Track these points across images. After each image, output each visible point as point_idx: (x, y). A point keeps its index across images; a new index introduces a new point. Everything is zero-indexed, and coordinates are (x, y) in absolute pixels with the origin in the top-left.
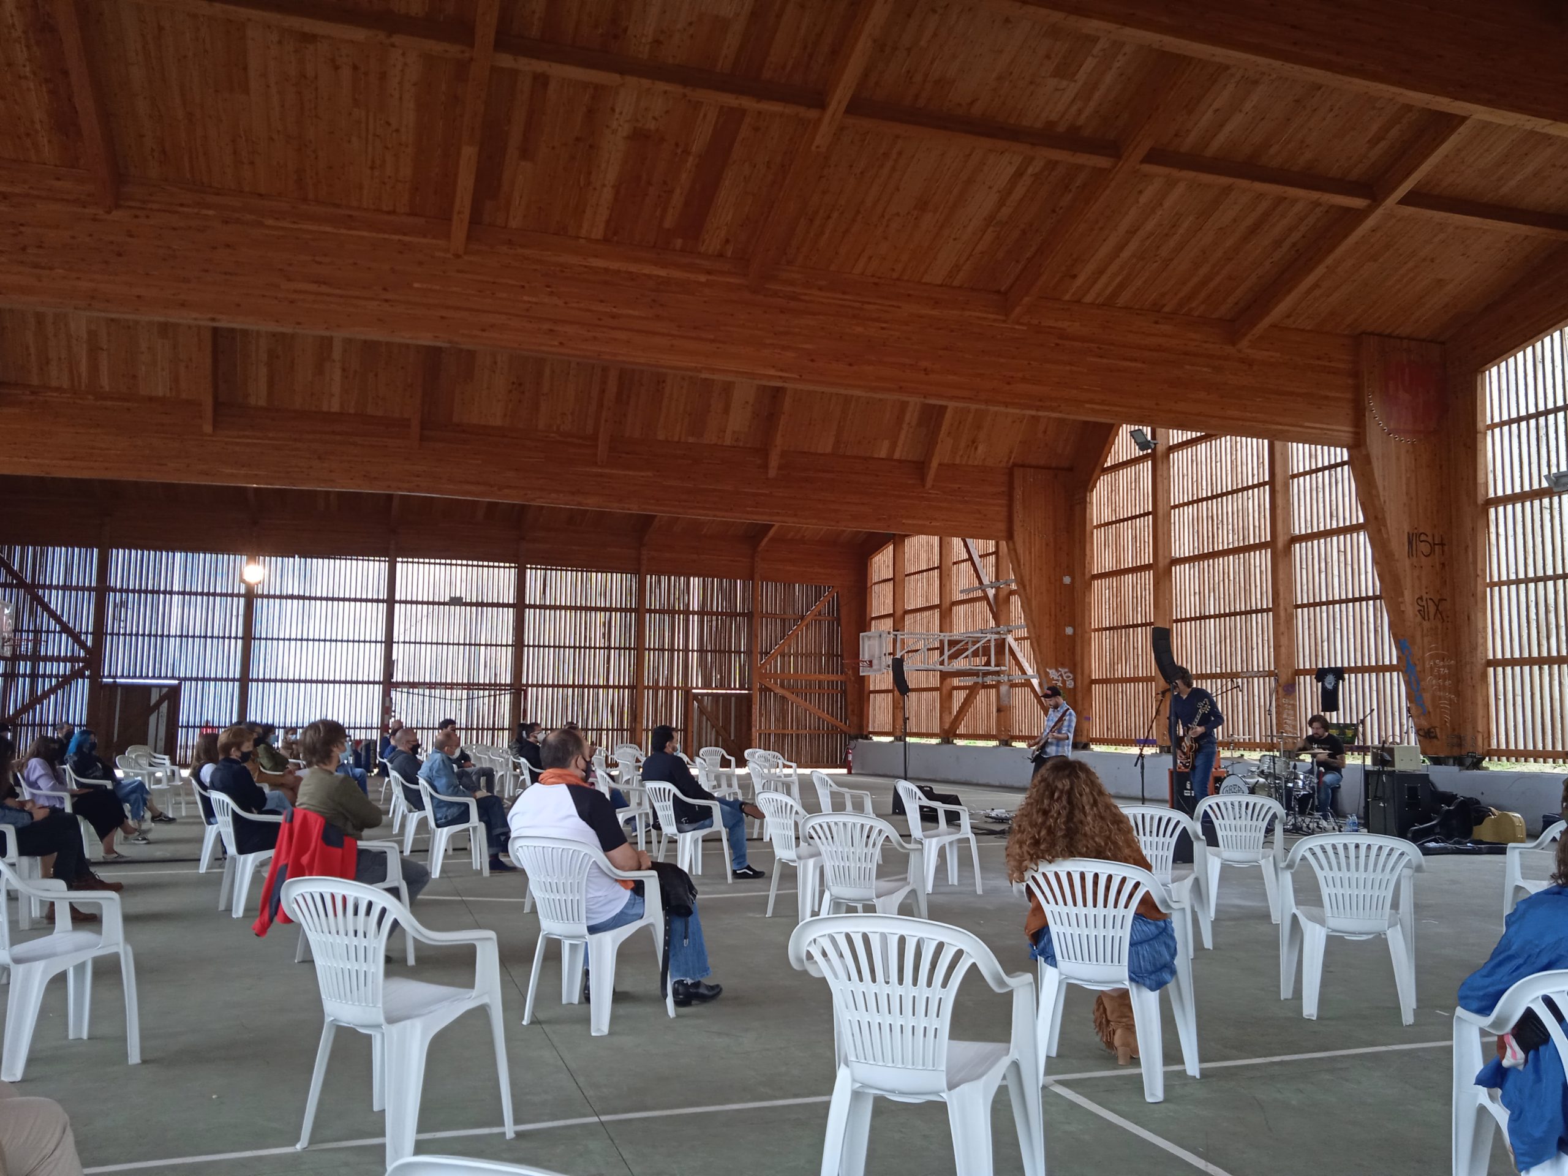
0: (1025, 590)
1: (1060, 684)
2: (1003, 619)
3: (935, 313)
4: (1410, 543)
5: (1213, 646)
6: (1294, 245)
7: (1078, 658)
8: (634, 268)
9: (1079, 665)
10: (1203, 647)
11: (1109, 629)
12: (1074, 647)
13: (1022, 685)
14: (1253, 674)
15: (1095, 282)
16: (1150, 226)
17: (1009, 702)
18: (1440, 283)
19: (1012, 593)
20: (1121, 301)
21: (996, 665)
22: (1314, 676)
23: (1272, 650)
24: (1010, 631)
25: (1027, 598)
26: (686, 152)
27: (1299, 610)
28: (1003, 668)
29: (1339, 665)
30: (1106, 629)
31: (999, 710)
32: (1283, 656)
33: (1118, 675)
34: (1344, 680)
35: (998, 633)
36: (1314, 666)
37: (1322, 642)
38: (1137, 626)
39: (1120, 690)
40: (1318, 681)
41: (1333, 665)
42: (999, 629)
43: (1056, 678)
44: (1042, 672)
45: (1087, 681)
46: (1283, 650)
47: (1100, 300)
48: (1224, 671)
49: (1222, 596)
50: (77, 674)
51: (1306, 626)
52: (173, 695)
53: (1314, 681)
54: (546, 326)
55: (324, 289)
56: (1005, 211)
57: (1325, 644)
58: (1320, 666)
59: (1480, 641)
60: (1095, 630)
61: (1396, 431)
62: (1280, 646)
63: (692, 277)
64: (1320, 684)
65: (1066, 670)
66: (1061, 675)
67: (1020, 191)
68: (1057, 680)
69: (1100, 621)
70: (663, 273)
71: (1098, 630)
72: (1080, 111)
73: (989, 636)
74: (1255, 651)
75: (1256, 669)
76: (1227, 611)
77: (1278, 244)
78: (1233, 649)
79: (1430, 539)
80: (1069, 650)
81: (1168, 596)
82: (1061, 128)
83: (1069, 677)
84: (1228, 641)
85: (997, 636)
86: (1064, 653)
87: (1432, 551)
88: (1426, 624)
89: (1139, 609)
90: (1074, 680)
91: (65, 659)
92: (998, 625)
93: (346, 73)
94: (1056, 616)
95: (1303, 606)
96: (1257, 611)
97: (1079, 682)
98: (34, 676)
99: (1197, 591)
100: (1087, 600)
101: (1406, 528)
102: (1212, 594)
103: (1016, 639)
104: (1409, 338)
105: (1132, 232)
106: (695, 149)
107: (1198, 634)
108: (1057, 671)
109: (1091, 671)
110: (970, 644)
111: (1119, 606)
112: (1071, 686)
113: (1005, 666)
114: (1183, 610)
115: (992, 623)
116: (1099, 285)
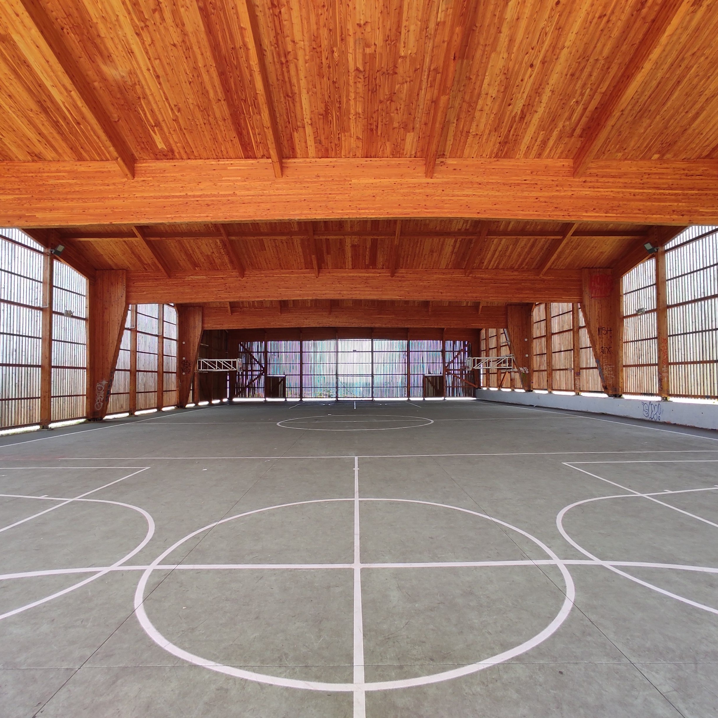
0: (512, 344)
1: (524, 372)
3: (444, 277)
4: (599, 331)
5: (563, 360)
6: (547, 248)
7: (530, 364)
8: (360, 275)
9: (530, 366)
10: (560, 361)
12: (528, 361)
15: (490, 263)
16: (500, 249)
17: (514, 377)
18: (602, 253)
20: (501, 266)
23: (573, 362)
25: (513, 346)
26: (366, 248)
31: (511, 380)
32: (576, 364)
39: (541, 374)
43: (522, 370)
44: (518, 369)
45: (532, 371)
47: (494, 268)
48: (565, 368)
50: (261, 374)
52: (284, 379)
54: (339, 292)
55: (287, 290)
56: (456, 250)
59: (621, 359)
60: (535, 355)
61: (594, 297)
62: (575, 361)
63: (375, 275)
65: (526, 368)
66: (524, 369)
67: (458, 245)
69: (535, 352)
70: (367, 275)
72: (466, 226)
73: (507, 357)
77: (542, 248)
79: (606, 329)
82: (463, 230)
83: (528, 370)
84: (566, 359)
85: (509, 357)
86: (525, 363)
87: (607, 333)
88: (604, 355)
89: (543, 349)
91: (258, 371)
93: (285, 244)
94: (522, 351)
97: (530, 371)
98: (252, 375)
100: (532, 346)
101: (597, 326)
102: (563, 344)
104: (599, 268)
105: (495, 251)
106: (368, 247)
107: (559, 357)
109: (533, 368)
112: (528, 373)
114: (555, 349)
116: (492, 263)
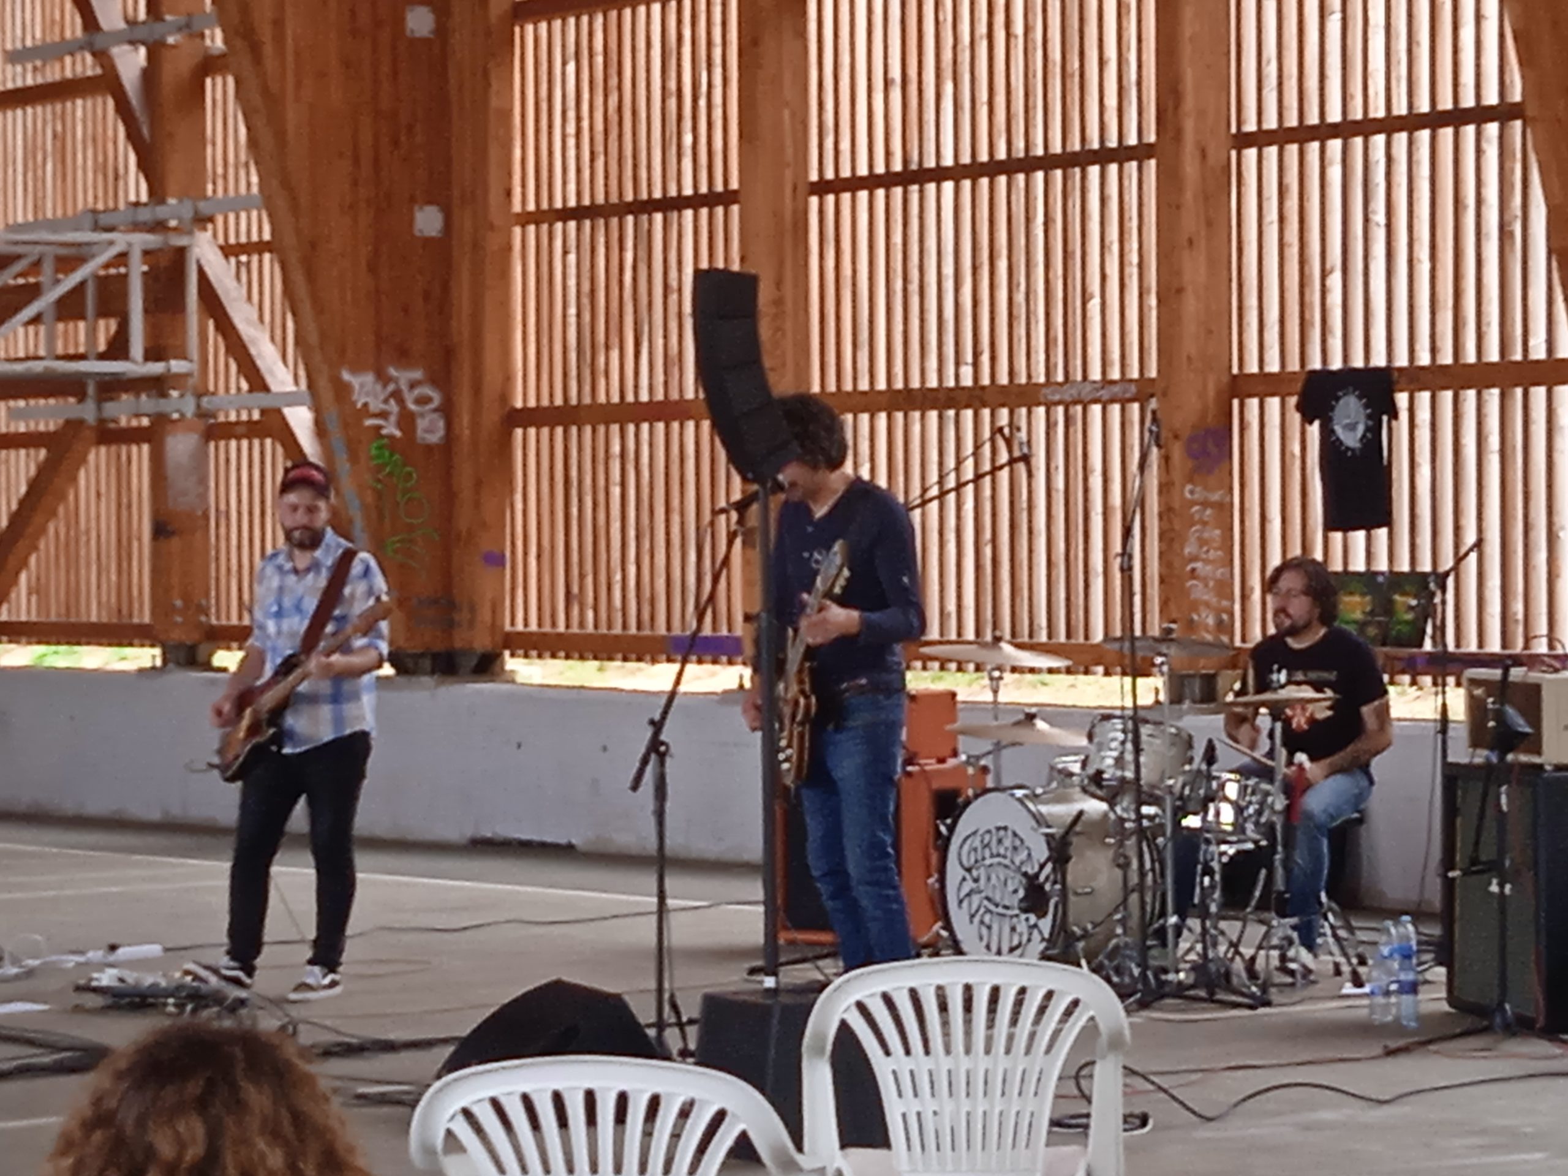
0: (257, 58)
1: (391, 429)
2: (175, 171)
5: (949, 285)
7: (461, 327)
9: (465, 356)
10: (914, 287)
11: (578, 213)
12: (446, 288)
13: (252, 430)
14: (1086, 391)
17: (204, 496)
19: (210, 65)
21: (153, 354)
22: (1293, 401)
23: (1153, 301)
24: (202, 220)
25: (265, 91)
27: (1251, 153)
28: (177, 366)
29: (1379, 360)
30: (565, 215)
31: (161, 530)
32: (1190, 328)
33: (608, 392)
34: (1394, 415)
35: (159, 226)
36: (1294, 366)
37: (1324, 274)
38: (678, 203)
39: (616, 448)
40: (1307, 419)
41: (1358, 362)
42: (161, 212)
43: (375, 406)
44: (323, 383)
45: (491, 417)
46: (1191, 305)
48: (986, 381)
49: (983, 95)
51: (1272, 215)
53: (1295, 418)
57: (1335, 281)
58: (1316, 364)
60: (525, 219)
62: (1180, 291)
64: (1314, 429)
65: (417, 374)
66: (397, 395)
68: (383, 415)
69: (544, 180)
71: (537, 218)
73: (121, 241)
74: (1094, 305)
75: (1096, 375)
76: (1001, 154)
78: (1020, 297)
80: (427, 296)
81: (789, 92)
83: (422, 401)
84: (1002, 265)
85: (152, 240)
86: (406, 310)
89: (688, 139)
90: (447, 410)
92: (157, 194)
94: (376, 161)
95: (1260, 139)
96: (1103, 156)
97: (466, 420)
99: (896, 73)
100: (494, 102)
102: (948, 88)
103: (228, 251)
107: (897, 238)
108: (383, 378)
109: (508, 379)
110: (48, 267)
111: (614, 124)
112: (435, 437)
113: (184, 357)
114: (845, 145)
115: (136, 187)
